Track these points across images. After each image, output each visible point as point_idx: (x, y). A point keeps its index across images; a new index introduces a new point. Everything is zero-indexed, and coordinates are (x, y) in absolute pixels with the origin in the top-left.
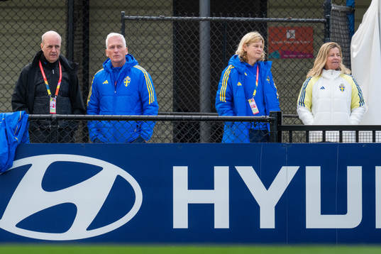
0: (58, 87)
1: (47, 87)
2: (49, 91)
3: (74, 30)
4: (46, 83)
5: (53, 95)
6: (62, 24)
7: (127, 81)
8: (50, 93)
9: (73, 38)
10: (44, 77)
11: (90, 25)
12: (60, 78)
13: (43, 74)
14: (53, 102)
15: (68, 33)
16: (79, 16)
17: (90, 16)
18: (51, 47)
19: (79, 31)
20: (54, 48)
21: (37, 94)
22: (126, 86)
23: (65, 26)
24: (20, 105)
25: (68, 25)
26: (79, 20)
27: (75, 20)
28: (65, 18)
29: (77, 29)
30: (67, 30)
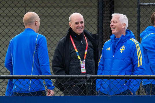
0: (86, 53)
1: (77, 53)
2: (79, 57)
3: (103, 13)
4: (76, 51)
5: (82, 60)
6: (94, 9)
7: (123, 49)
8: (79, 58)
9: (103, 19)
10: (75, 47)
11: (115, 9)
12: (87, 47)
13: (74, 44)
14: (83, 64)
15: (99, 16)
16: (107, 4)
17: (115, 3)
18: (77, 23)
19: (107, 14)
20: (80, 23)
21: (71, 59)
22: (121, 52)
23: (96, 10)
24: (59, 69)
25: (99, 9)
26: (107, 6)
27: (103, 6)
28: (96, 4)
29: (106, 12)
30: (98, 13)
